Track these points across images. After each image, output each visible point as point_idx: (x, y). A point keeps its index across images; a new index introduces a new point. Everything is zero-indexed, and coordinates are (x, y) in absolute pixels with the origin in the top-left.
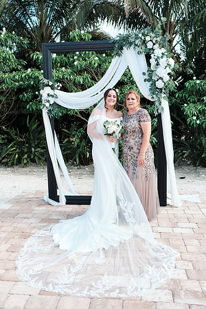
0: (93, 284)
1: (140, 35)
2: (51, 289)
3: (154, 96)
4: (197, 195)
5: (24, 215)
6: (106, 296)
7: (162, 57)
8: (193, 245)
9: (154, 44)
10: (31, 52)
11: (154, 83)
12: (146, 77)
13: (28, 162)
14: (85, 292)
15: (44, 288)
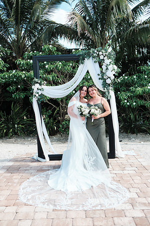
0: (84, 203)
1: (96, 51)
2: (59, 208)
3: (105, 88)
4: (133, 151)
5: (25, 169)
6: (94, 209)
7: (110, 65)
8: (137, 179)
9: (104, 57)
10: (11, 58)
11: (105, 81)
12: (100, 77)
13: (13, 135)
14: (81, 208)
15: (55, 208)
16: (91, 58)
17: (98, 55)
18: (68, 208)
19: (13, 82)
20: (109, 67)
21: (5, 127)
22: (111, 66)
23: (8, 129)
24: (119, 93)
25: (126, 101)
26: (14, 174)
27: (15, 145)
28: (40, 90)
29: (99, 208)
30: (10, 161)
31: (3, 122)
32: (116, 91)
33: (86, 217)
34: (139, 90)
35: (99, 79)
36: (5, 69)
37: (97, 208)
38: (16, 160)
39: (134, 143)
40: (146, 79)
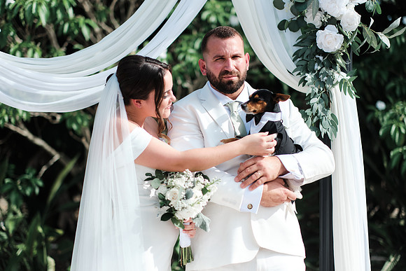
3: (309, 77)
12: (286, 14)
24: (381, 105)
35: (282, 26)
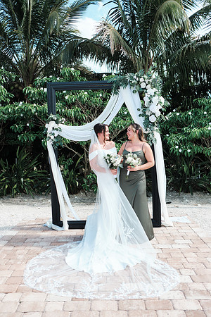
1: (135, 77)
3: (148, 129)
4: (186, 217)
5: (33, 240)
9: (147, 85)
10: (16, 86)
11: (147, 118)
13: (17, 192)
14: (111, 297)
15: (74, 296)
16: (128, 86)
17: (139, 82)
18: (94, 296)
19: (19, 118)
20: (153, 99)
21: (7, 181)
22: (157, 97)
23: (11, 185)
24: (167, 135)
25: (177, 147)
26: (19, 248)
27: (20, 206)
28: (57, 130)
29: (136, 296)
30: (13, 228)
31: (3, 175)
32: (164, 133)
33: (118, 309)
34: (196, 132)
35: (140, 116)
36: (8, 100)
37: (135, 297)
38: (21, 228)
39: (189, 206)
40: (205, 117)
